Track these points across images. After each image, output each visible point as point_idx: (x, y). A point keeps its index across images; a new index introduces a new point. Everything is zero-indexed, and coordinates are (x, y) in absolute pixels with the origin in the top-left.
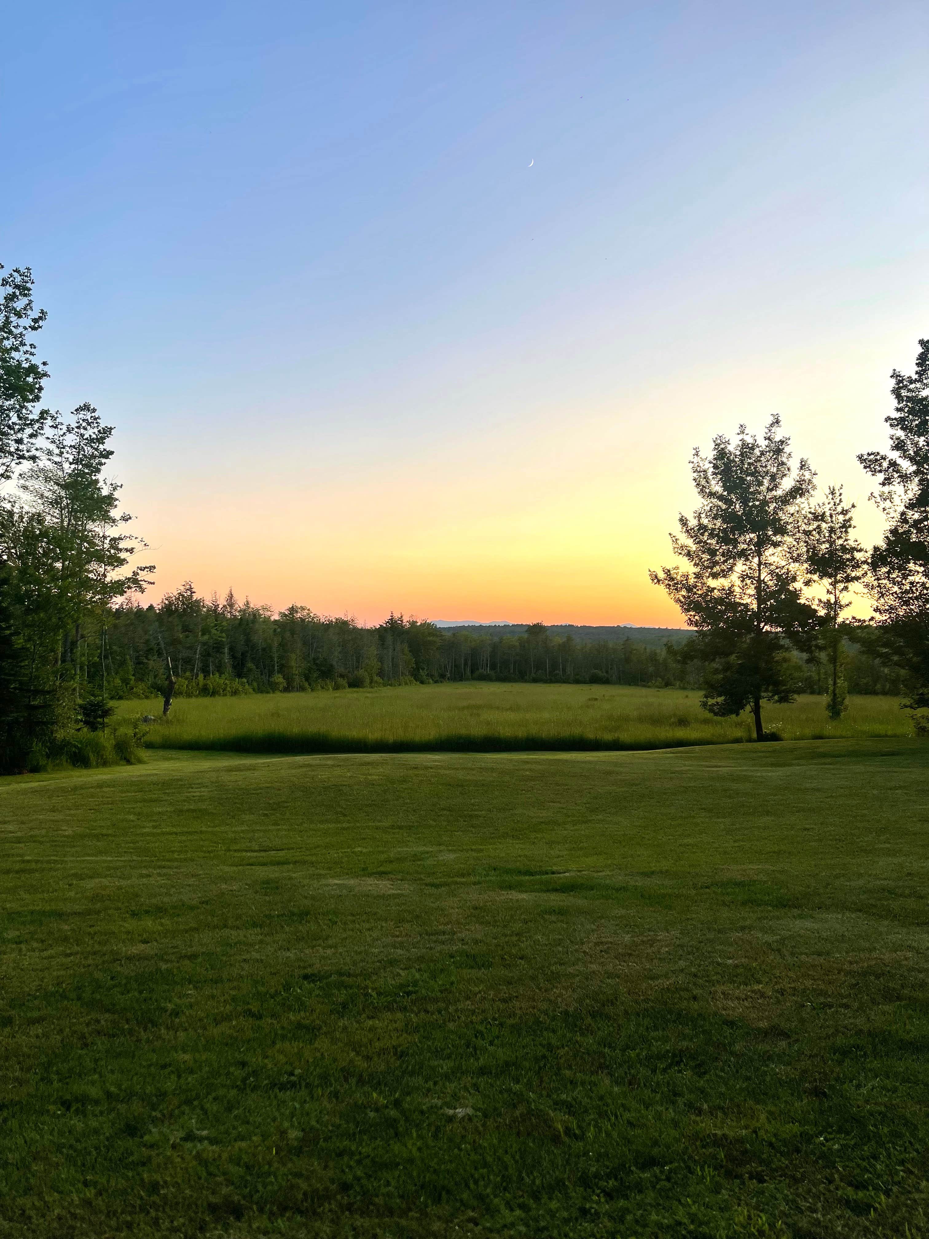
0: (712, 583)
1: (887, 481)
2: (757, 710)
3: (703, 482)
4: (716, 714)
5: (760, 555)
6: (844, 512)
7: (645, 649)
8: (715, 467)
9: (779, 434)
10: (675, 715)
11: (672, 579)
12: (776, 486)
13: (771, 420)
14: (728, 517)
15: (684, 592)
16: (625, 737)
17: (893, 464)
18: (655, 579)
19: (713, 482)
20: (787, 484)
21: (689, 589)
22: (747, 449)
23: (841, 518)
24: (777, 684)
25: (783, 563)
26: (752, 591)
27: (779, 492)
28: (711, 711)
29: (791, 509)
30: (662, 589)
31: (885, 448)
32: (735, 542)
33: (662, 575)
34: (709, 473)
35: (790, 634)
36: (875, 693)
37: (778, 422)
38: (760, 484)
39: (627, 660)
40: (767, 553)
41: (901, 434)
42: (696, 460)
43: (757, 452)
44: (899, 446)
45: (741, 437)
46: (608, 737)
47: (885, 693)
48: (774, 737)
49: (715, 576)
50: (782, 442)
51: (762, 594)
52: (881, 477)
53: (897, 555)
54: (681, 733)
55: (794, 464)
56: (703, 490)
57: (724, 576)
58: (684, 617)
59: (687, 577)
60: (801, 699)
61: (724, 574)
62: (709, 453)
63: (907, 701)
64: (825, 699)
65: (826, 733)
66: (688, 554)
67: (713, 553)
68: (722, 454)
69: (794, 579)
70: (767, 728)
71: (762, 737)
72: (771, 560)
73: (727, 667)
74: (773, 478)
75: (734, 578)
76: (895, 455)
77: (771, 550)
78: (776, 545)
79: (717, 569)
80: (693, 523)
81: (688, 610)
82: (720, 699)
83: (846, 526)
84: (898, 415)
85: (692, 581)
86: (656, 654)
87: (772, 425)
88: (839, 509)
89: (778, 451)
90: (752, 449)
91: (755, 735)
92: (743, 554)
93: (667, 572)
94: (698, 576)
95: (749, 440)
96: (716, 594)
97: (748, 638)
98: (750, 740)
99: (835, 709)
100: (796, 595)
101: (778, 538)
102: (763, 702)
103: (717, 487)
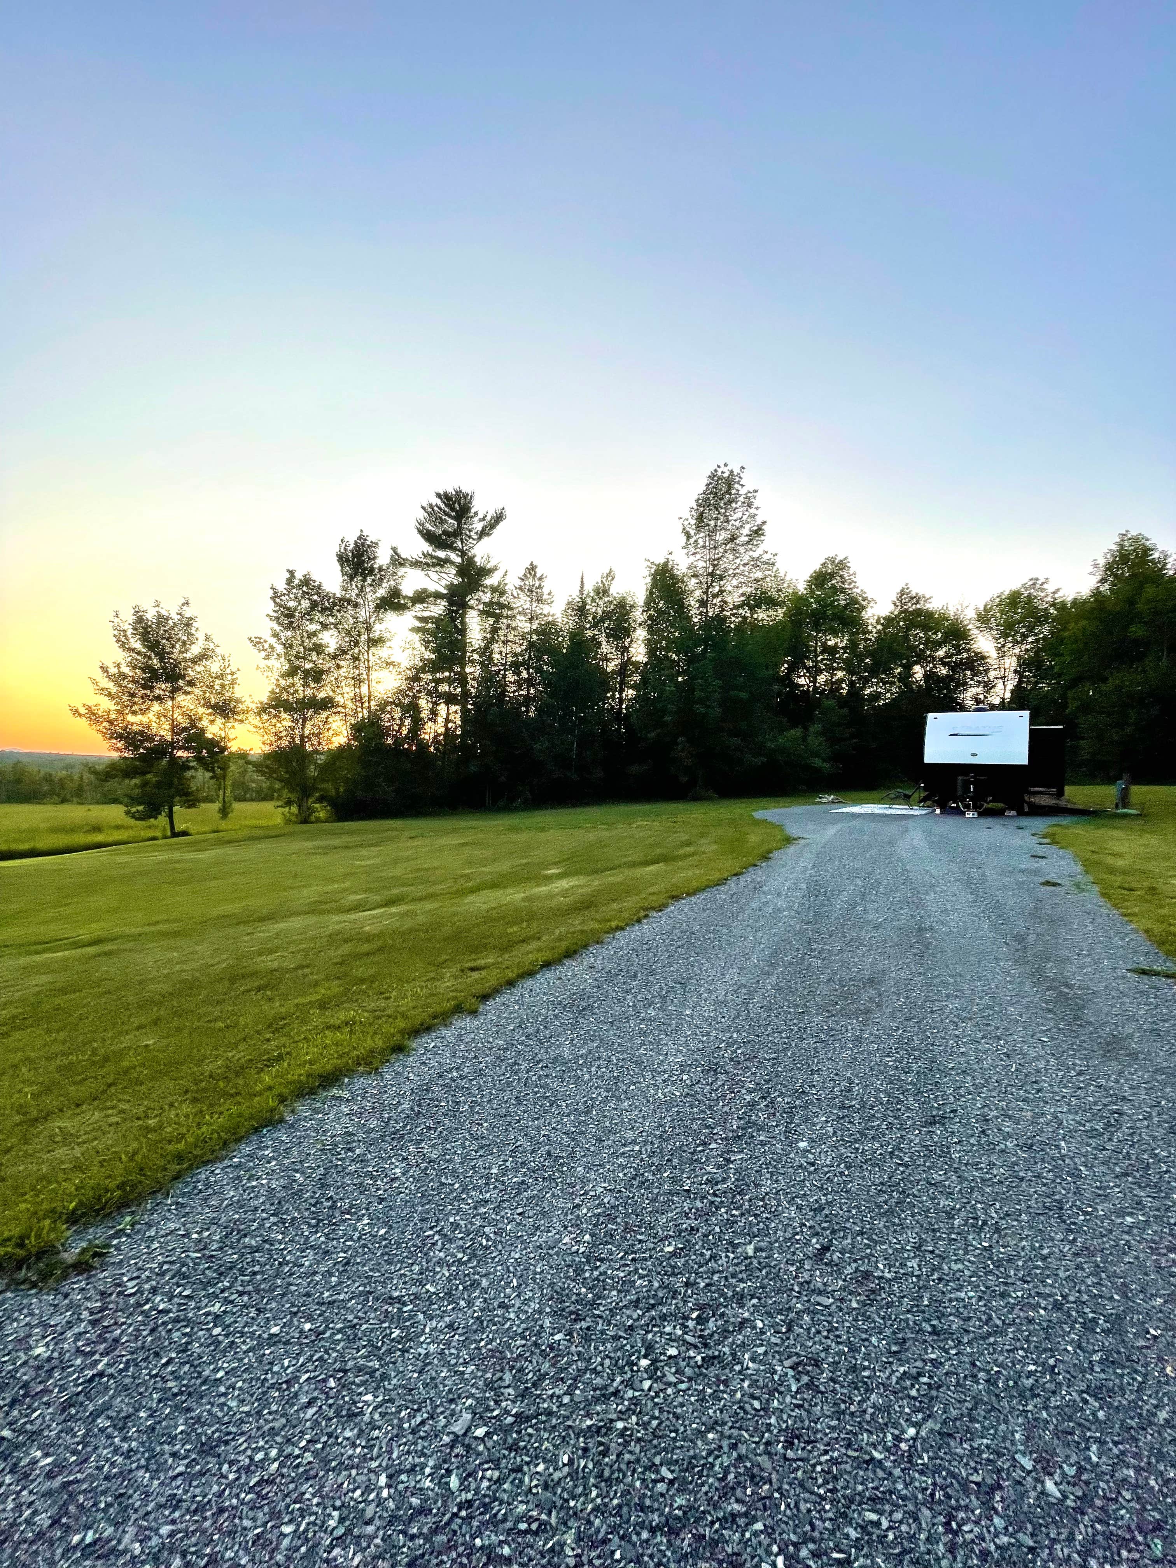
0: (131, 718)
1: (267, 657)
2: (170, 816)
3: (123, 639)
4: (137, 819)
5: (173, 699)
6: (232, 674)
7: (39, 771)
8: (135, 629)
9: (188, 613)
10: (87, 824)
11: (94, 714)
12: (187, 650)
13: (183, 601)
14: (147, 668)
15: (106, 724)
16: (41, 845)
17: (272, 647)
18: (76, 712)
19: (132, 640)
20: (195, 650)
21: (111, 722)
22: (162, 620)
23: (229, 677)
24: (187, 794)
25: (192, 707)
26: (167, 726)
27: (188, 655)
28: (133, 817)
29: (198, 668)
30: (83, 722)
31: (267, 635)
32: (151, 688)
33: (83, 711)
34: (129, 633)
35: (199, 759)
36: (245, 800)
37: (187, 603)
38: (173, 647)
39: (18, 781)
40: (179, 699)
41: (278, 628)
42: (116, 620)
43: (170, 622)
44: (276, 635)
45: (157, 609)
46: (25, 846)
47: (252, 800)
48: (184, 833)
49: (134, 713)
50: (191, 619)
51: (175, 729)
52: (263, 654)
53: (274, 707)
54: (99, 838)
55: (200, 636)
56: (124, 646)
57: (142, 714)
58: (106, 744)
59: (108, 712)
60: (204, 806)
61: (143, 712)
62: (129, 618)
63: (279, 803)
64: (217, 806)
65: (220, 828)
66: (110, 695)
67: (133, 695)
68: (140, 620)
69: (200, 719)
70: (180, 827)
71: (175, 834)
72: (182, 704)
73: (145, 784)
74: (184, 643)
75: (151, 715)
76: (273, 641)
77: (183, 697)
78: (187, 693)
79: (135, 708)
80: (113, 670)
81: (111, 738)
82: (141, 808)
83: (233, 683)
84: (275, 615)
85: (113, 716)
86: (50, 775)
87: (183, 605)
88: (228, 671)
89: (188, 625)
90: (167, 619)
91: (169, 834)
92: (158, 698)
93: (89, 708)
94: (119, 712)
95: (164, 613)
96: (136, 728)
97: (165, 761)
98: (165, 837)
99: (224, 812)
100: (203, 731)
101: (188, 689)
102: (176, 808)
103: (138, 646)
